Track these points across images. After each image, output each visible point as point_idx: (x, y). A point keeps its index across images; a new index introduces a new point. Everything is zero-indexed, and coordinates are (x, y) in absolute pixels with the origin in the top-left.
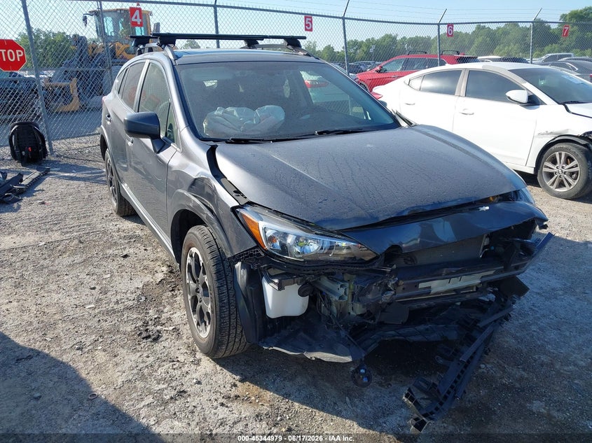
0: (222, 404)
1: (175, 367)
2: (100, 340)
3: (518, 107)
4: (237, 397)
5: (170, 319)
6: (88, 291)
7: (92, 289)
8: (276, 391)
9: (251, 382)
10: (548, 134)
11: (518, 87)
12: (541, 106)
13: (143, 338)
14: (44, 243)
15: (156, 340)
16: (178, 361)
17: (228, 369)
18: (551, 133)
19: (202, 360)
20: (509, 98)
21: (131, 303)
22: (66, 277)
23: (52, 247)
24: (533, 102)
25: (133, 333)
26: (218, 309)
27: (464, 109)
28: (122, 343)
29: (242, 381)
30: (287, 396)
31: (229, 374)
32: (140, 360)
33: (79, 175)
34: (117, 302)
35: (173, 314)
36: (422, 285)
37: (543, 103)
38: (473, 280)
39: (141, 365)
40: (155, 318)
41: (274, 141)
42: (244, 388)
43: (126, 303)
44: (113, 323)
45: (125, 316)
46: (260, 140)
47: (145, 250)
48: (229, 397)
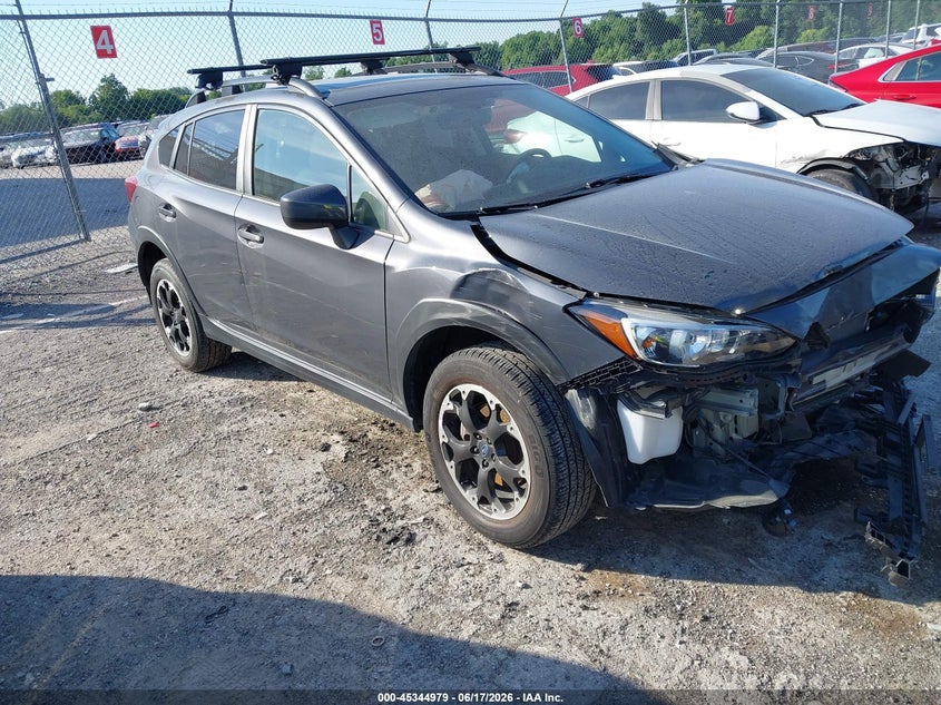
0: (585, 608)
1: (471, 572)
2: (320, 561)
3: (747, 126)
4: (597, 593)
5: (406, 507)
6: (236, 495)
7: (240, 489)
8: (646, 572)
9: (600, 568)
10: (795, 160)
11: (740, 99)
12: (779, 122)
13: (389, 543)
14: (94, 435)
15: (411, 540)
16: (469, 563)
17: (551, 558)
18: (801, 158)
19: (505, 554)
20: (732, 115)
21: (325, 497)
22: (180, 481)
23: (115, 440)
24: (767, 117)
25: (365, 539)
26: (553, 468)
27: (665, 139)
28: (359, 557)
29: (587, 569)
30: (666, 575)
31: (558, 564)
32: (409, 574)
33: (64, 318)
34: (301, 501)
35: (405, 499)
36: (816, 380)
37: (781, 118)
38: (865, 363)
39: (417, 583)
40: (384, 511)
41: (541, 205)
42: (596, 579)
43: (317, 499)
44: (320, 531)
45: (332, 518)
46: (523, 206)
47: (282, 416)
48: (587, 596)
